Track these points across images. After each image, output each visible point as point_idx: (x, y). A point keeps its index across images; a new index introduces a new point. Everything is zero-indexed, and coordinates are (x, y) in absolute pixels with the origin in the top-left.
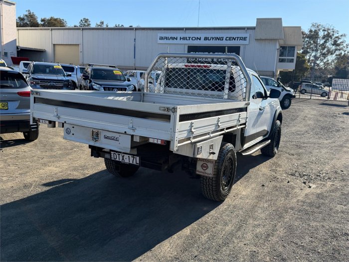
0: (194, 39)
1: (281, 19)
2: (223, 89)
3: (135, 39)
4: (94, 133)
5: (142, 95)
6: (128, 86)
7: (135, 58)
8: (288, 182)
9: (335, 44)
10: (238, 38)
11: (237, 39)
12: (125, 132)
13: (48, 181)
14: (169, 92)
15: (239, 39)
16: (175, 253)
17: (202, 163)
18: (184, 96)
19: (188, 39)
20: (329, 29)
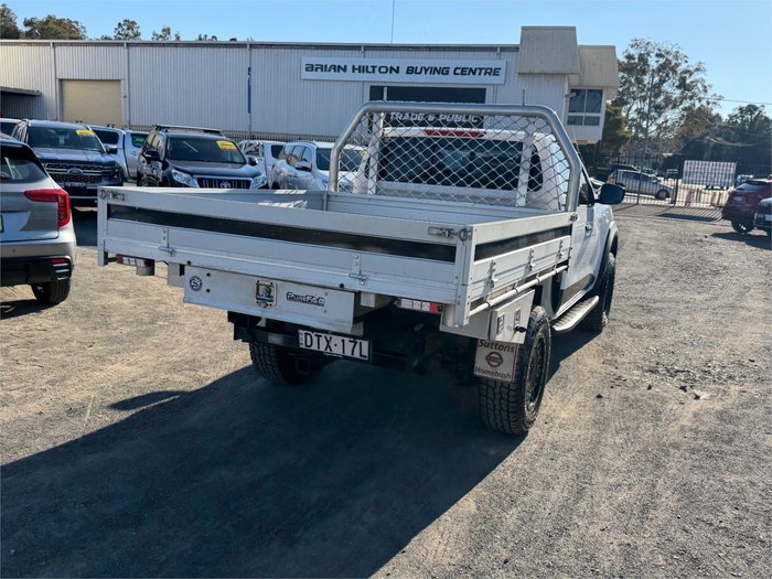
0: (383, 70)
1: (573, 29)
2: (515, 184)
3: (249, 69)
4: (262, 288)
5: (325, 198)
6: (253, 176)
7: (249, 112)
8: (650, 388)
9: (683, 85)
10: (481, 69)
11: (478, 71)
12: (342, 286)
13: (121, 397)
14: (389, 192)
15: (483, 71)
16: (459, 556)
17: (489, 350)
18: (425, 201)
19: (370, 69)
20: (668, 53)
